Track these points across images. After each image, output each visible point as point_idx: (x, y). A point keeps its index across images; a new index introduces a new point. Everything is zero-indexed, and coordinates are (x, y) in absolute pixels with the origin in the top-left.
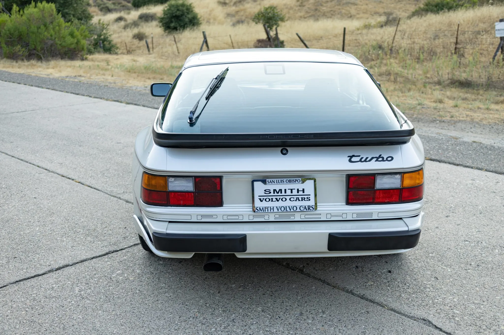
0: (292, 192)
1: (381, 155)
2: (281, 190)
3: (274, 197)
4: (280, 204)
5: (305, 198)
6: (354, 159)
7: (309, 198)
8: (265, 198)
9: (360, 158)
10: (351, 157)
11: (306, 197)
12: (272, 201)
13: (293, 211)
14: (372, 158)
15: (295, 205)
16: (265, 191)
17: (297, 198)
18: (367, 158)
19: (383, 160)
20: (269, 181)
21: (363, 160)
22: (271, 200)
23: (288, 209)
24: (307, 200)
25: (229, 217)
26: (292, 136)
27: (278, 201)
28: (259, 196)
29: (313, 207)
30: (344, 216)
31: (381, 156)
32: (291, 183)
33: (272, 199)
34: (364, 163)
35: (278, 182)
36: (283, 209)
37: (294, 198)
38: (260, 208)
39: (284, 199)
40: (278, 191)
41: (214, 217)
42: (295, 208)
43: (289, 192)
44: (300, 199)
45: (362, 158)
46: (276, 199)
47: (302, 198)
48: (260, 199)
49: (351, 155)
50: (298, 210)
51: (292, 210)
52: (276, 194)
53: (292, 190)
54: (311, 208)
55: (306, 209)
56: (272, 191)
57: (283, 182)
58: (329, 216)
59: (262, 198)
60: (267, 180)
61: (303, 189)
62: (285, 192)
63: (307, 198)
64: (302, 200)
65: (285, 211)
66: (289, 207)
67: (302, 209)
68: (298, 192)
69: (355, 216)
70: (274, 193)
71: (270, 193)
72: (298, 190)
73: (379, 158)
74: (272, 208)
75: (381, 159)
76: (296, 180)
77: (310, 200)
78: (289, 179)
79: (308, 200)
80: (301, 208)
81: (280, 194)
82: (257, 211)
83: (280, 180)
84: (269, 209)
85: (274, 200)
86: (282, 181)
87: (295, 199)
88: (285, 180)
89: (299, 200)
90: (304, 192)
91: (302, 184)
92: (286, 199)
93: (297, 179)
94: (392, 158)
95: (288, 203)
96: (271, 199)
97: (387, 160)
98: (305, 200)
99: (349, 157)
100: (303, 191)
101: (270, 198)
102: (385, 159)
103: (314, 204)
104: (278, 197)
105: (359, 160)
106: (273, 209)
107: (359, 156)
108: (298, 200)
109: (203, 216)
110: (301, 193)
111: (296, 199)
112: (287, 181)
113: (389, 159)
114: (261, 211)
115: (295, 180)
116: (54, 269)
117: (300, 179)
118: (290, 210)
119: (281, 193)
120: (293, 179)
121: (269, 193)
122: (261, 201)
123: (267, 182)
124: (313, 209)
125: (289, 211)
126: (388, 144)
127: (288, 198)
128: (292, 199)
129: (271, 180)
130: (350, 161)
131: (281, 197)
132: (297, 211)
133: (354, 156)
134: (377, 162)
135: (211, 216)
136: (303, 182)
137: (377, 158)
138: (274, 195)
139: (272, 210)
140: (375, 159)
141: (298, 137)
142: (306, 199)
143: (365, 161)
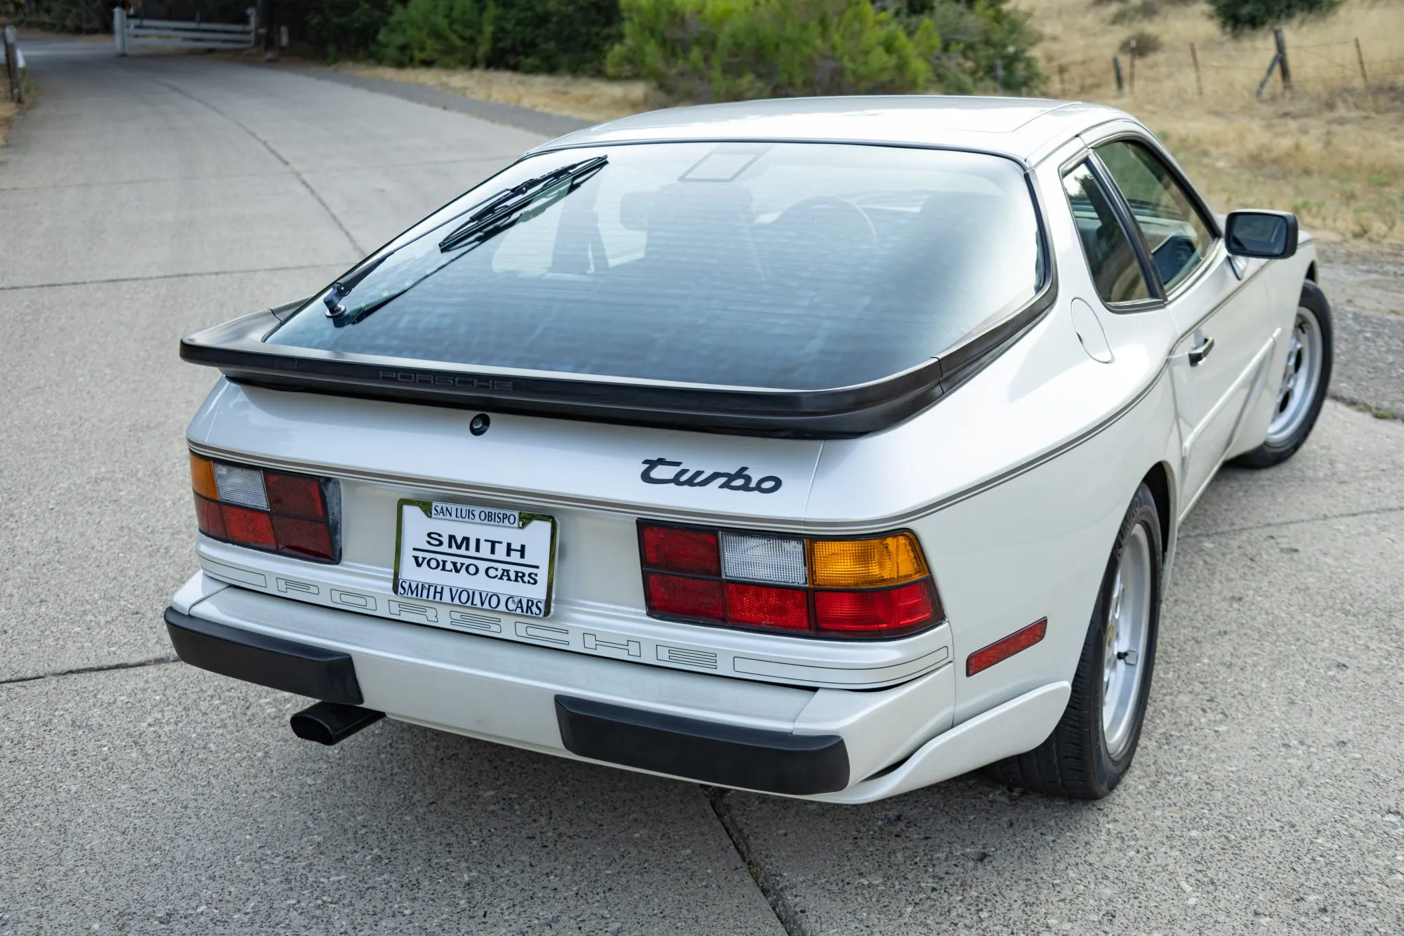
0: (493, 552)
1: (744, 469)
2: (466, 539)
3: (449, 559)
4: (461, 581)
5: (524, 575)
6: (659, 472)
7: (536, 575)
8: (428, 556)
9: (677, 469)
10: (652, 464)
11: (527, 571)
12: (444, 569)
13: (489, 608)
14: (716, 475)
15: (495, 591)
16: (429, 535)
17: (504, 570)
18: (699, 473)
19: (746, 488)
20: (439, 509)
21: (684, 478)
22: (441, 567)
23: (477, 601)
24: (529, 582)
25: (345, 598)
26: (457, 379)
27: (457, 571)
28: (414, 549)
29: (539, 604)
30: (634, 648)
31: (745, 473)
32: (492, 522)
33: (444, 562)
34: (686, 487)
35: (460, 516)
36: (464, 597)
37: (497, 569)
38: (410, 586)
39: (472, 570)
40: (459, 543)
41: (313, 590)
42: (494, 602)
43: (485, 549)
44: (513, 576)
45: (684, 472)
46: (454, 564)
47: (517, 573)
48: (416, 558)
49: (655, 458)
50: (502, 607)
51: (486, 606)
52: (454, 550)
53: (493, 543)
54: (534, 609)
55: (522, 608)
56: (445, 540)
57: (471, 516)
58: (590, 642)
59: (420, 555)
60: (434, 504)
61: (523, 547)
62: (477, 550)
63: (530, 575)
64: (516, 580)
65: (469, 604)
66: (481, 594)
67: (512, 606)
68: (508, 554)
69: (664, 653)
70: (450, 546)
71: (441, 543)
72: (509, 545)
73: (737, 480)
74: (439, 590)
75: (739, 482)
76: (505, 517)
77: (536, 582)
78: (487, 510)
79: (532, 581)
80: (510, 600)
81: (463, 551)
82: (402, 591)
83: (465, 508)
84: (432, 589)
85: (449, 566)
86: (471, 513)
87: (499, 573)
88: (477, 510)
89: (509, 579)
90: (522, 556)
91: (520, 531)
92: (477, 570)
93: (508, 513)
94: (778, 483)
95: (480, 583)
96: (441, 563)
97: (758, 488)
98: (523, 582)
99: (645, 462)
100: (522, 551)
101: (440, 558)
102: (753, 484)
103: (543, 597)
104: (459, 560)
105: (671, 477)
106: (441, 593)
107: (678, 464)
108: (505, 578)
109: (290, 583)
110: (515, 556)
111: (503, 575)
112: (483, 516)
113: (768, 485)
114: (412, 593)
115: (501, 516)
116: (171, 658)
117: (517, 514)
118: (482, 604)
119: (467, 549)
120: (497, 511)
121: (437, 543)
122: (419, 565)
123: (434, 511)
124: (538, 612)
125: (479, 605)
126: (783, 434)
127: (483, 566)
128: (492, 573)
129: (445, 506)
130: (646, 477)
131: (467, 561)
132: (498, 609)
133: (661, 462)
134: (725, 490)
135: (304, 586)
136: (524, 525)
137: (731, 478)
138: (450, 551)
139: (438, 596)
140: (722, 480)
141: (472, 383)
142: (526, 578)
143: (690, 482)
